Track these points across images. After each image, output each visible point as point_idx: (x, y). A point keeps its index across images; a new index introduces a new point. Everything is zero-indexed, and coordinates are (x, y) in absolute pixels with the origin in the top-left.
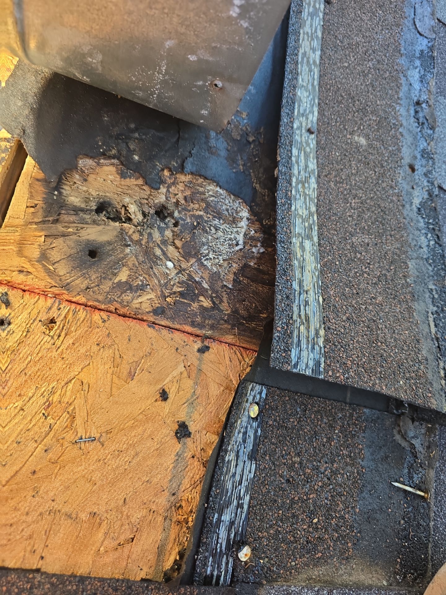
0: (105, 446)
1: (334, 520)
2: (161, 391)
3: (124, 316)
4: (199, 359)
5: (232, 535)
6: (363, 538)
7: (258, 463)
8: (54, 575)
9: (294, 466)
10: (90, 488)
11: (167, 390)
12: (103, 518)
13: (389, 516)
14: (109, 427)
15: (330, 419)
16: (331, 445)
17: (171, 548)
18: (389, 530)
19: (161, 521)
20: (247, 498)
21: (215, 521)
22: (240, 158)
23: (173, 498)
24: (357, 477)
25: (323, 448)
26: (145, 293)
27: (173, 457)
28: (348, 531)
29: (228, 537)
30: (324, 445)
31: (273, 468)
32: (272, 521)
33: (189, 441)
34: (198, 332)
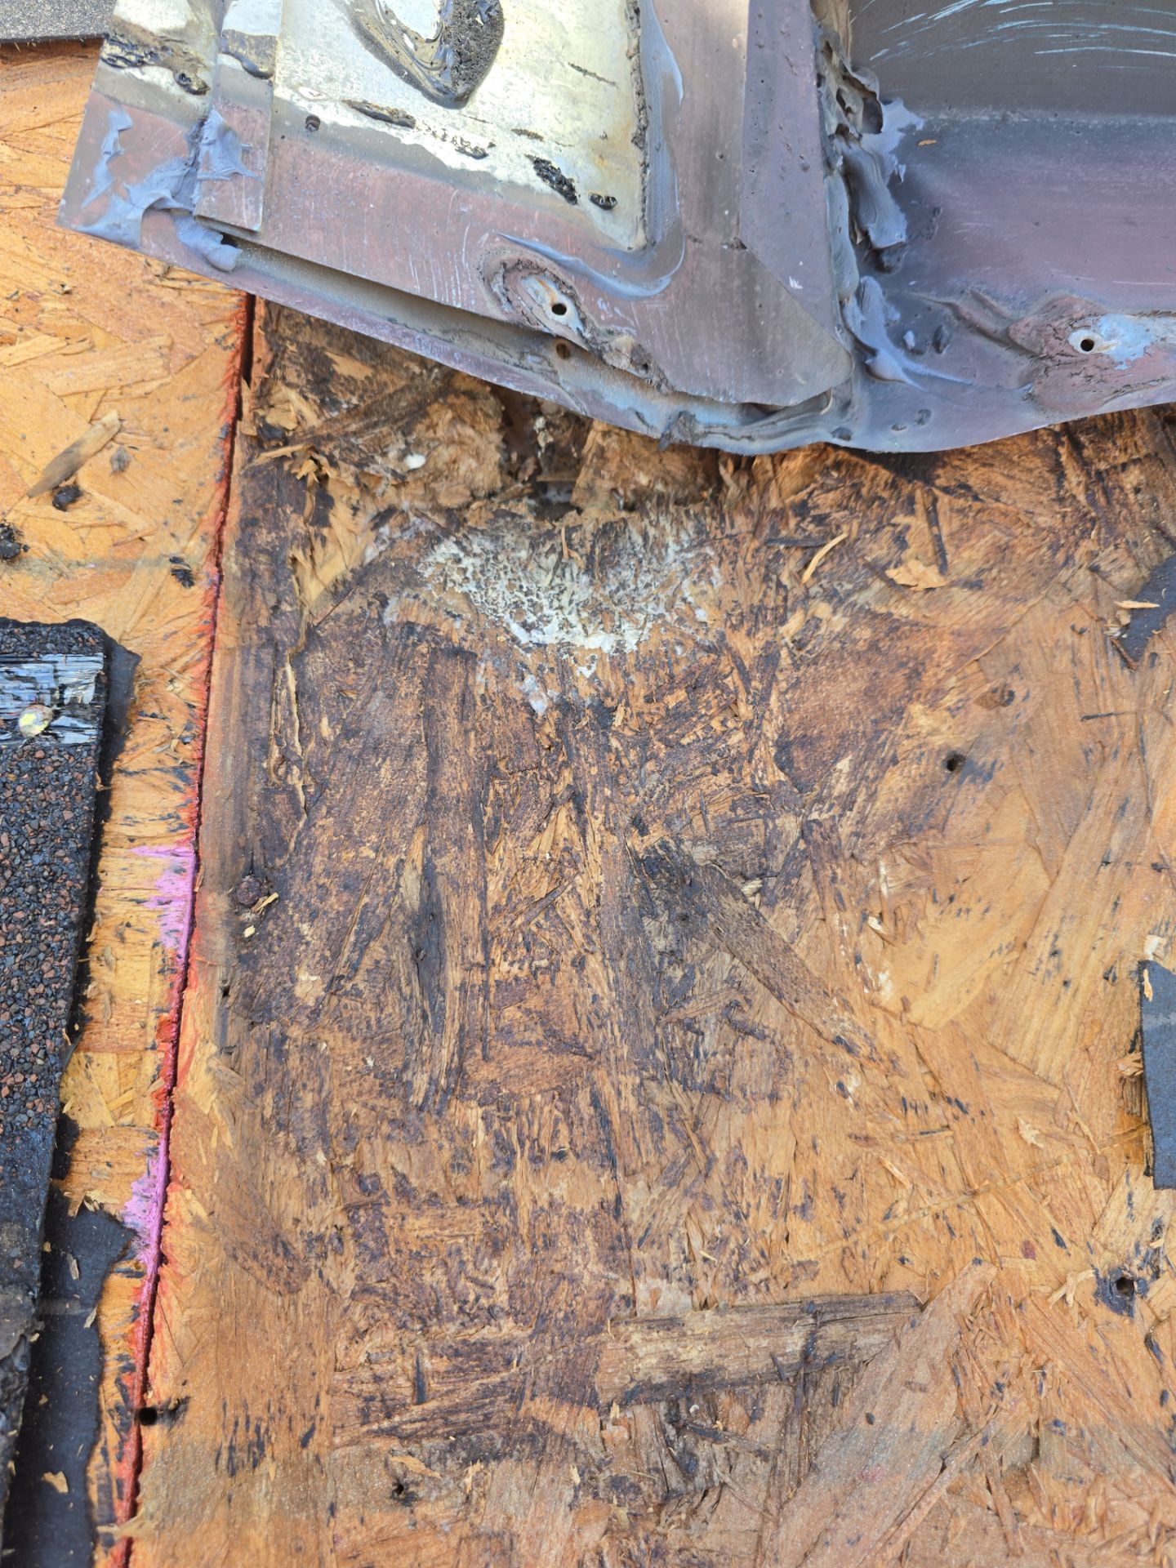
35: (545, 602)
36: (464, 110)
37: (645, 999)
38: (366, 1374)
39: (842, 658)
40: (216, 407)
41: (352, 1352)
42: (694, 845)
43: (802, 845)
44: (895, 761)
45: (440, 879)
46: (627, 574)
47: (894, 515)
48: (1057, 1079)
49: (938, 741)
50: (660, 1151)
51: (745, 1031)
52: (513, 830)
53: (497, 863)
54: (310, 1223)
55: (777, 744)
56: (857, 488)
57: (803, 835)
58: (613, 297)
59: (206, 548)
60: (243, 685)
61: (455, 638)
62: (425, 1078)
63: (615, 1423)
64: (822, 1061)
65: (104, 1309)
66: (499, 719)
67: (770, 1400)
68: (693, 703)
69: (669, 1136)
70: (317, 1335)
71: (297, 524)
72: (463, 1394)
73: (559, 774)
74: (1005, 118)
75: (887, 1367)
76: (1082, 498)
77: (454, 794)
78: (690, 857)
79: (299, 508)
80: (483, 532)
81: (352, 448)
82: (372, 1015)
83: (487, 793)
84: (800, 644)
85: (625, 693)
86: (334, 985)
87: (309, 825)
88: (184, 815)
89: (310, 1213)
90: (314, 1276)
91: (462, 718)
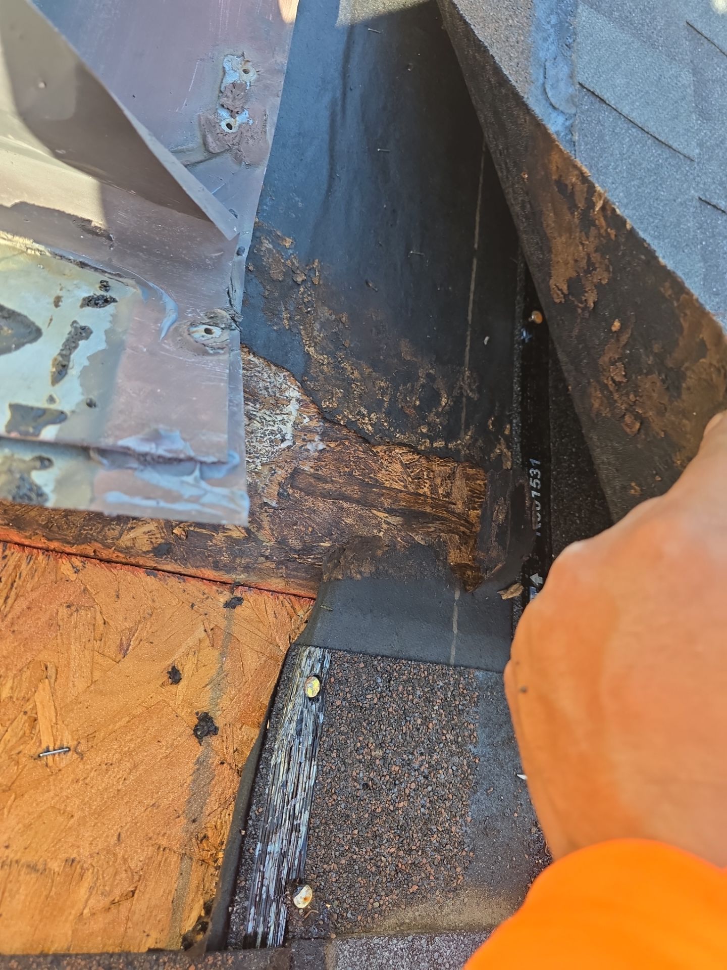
0: (85, 758)
1: (435, 836)
2: (170, 670)
3: (109, 561)
4: (227, 618)
5: (285, 873)
6: (477, 859)
7: (321, 763)
8: (12, 957)
9: (375, 763)
10: (65, 823)
11: (180, 668)
12: (86, 866)
13: (515, 824)
14: (91, 730)
15: (426, 690)
16: (428, 728)
17: (192, 900)
18: (515, 844)
19: (176, 862)
20: (306, 816)
21: (257, 853)
22: (283, 309)
23: (194, 826)
24: (467, 771)
25: (416, 733)
26: (140, 523)
27: (191, 765)
28: (456, 850)
29: (278, 875)
30: (418, 730)
31: (343, 769)
32: (343, 846)
33: (214, 741)
34: (226, 577)
35: (270, 428)
40: (130, 577)
45: (393, 507)
53: (387, 482)
61: (286, 475)
66: (326, 465)
77: (359, 493)
83: (358, 479)
91: (325, 481)
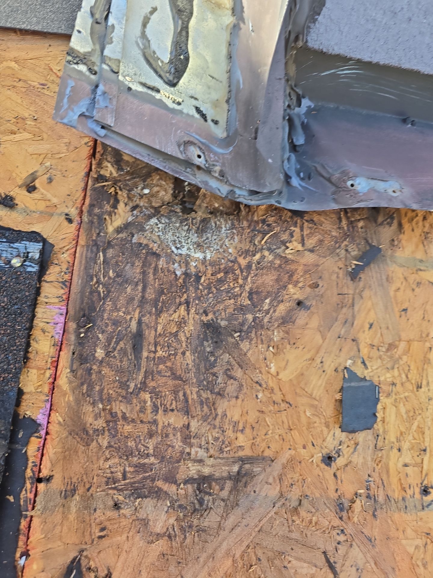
11: (35, 192)
35: (183, 241)
36: (175, 89)
37: (202, 365)
38: (108, 471)
39: (270, 269)
40: (84, 166)
41: (104, 464)
42: (221, 321)
43: (253, 324)
44: (282, 301)
45: (143, 324)
46: (209, 235)
47: (291, 227)
48: (318, 398)
49: (295, 297)
50: (202, 411)
51: (231, 377)
52: (167, 311)
53: (161, 321)
54: (95, 425)
55: (249, 292)
56: (281, 216)
57: (253, 321)
58: (215, 154)
59: (77, 212)
60: (86, 258)
61: (154, 249)
62: (134, 384)
63: (182, 489)
64: (252, 388)
65: (29, 447)
66: (166, 276)
67: (227, 485)
68: (226, 277)
69: (205, 407)
70: (95, 459)
71: (107, 208)
72: (137, 478)
73: (183, 295)
74: (337, 108)
75: (261, 477)
76: (346, 228)
77: (150, 298)
78: (220, 324)
79: (108, 203)
80: (166, 216)
81: (127, 185)
82: (119, 364)
83: (160, 299)
84: (259, 263)
85: (205, 272)
86: (108, 354)
87: (104, 304)
88: (64, 297)
89: (95, 422)
90: (95, 441)
91: (154, 274)
